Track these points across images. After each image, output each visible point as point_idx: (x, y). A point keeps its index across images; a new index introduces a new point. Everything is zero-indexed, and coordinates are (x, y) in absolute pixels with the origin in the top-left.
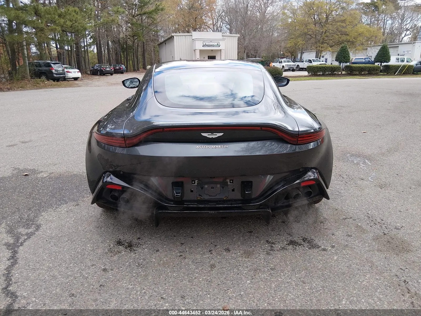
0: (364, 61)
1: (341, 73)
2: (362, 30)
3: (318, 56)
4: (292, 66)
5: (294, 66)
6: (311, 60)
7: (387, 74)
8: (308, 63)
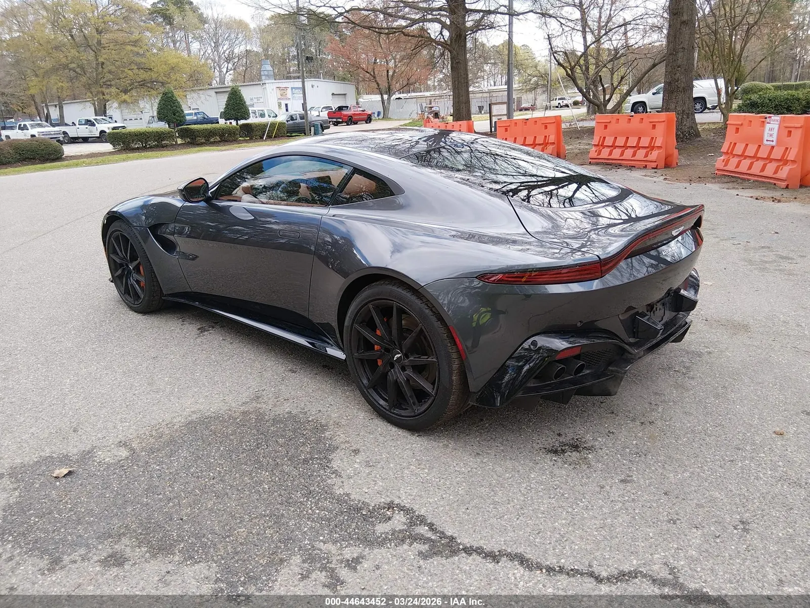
0: (195, 118)
1: (176, 142)
2: (175, 60)
3: (101, 111)
4: (54, 134)
5: (57, 134)
6: (90, 121)
7: (251, 139)
8: (87, 126)
